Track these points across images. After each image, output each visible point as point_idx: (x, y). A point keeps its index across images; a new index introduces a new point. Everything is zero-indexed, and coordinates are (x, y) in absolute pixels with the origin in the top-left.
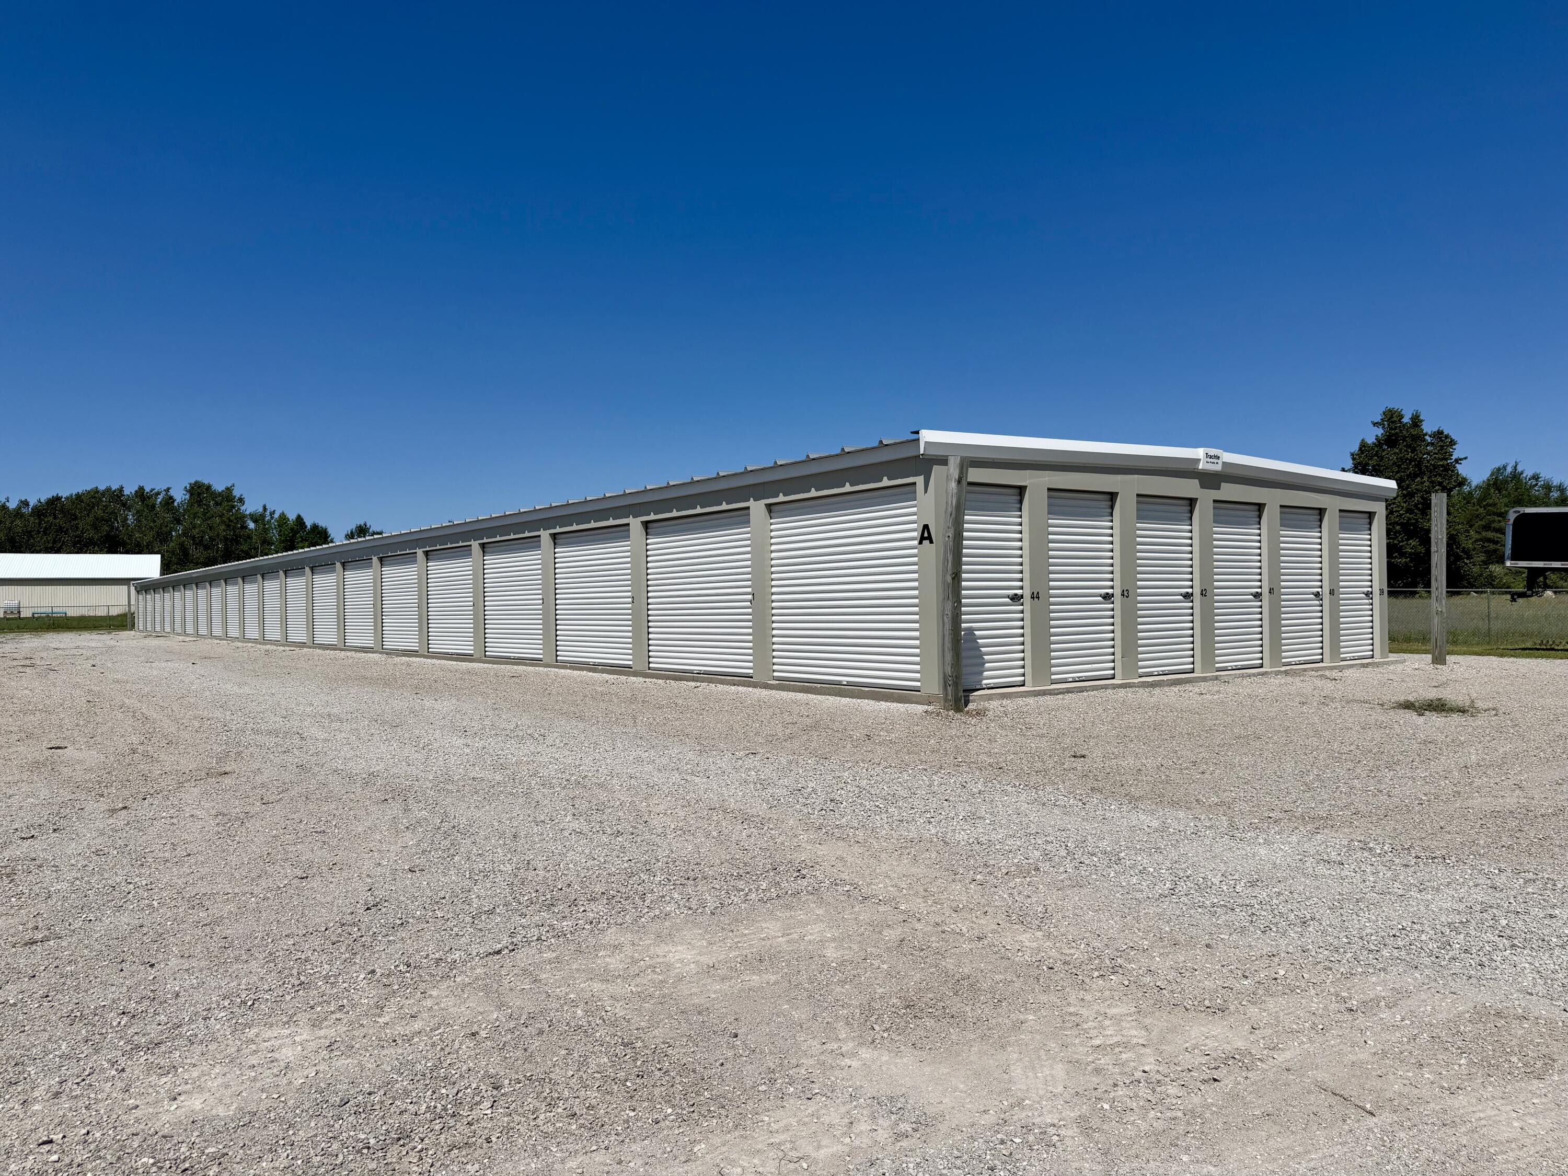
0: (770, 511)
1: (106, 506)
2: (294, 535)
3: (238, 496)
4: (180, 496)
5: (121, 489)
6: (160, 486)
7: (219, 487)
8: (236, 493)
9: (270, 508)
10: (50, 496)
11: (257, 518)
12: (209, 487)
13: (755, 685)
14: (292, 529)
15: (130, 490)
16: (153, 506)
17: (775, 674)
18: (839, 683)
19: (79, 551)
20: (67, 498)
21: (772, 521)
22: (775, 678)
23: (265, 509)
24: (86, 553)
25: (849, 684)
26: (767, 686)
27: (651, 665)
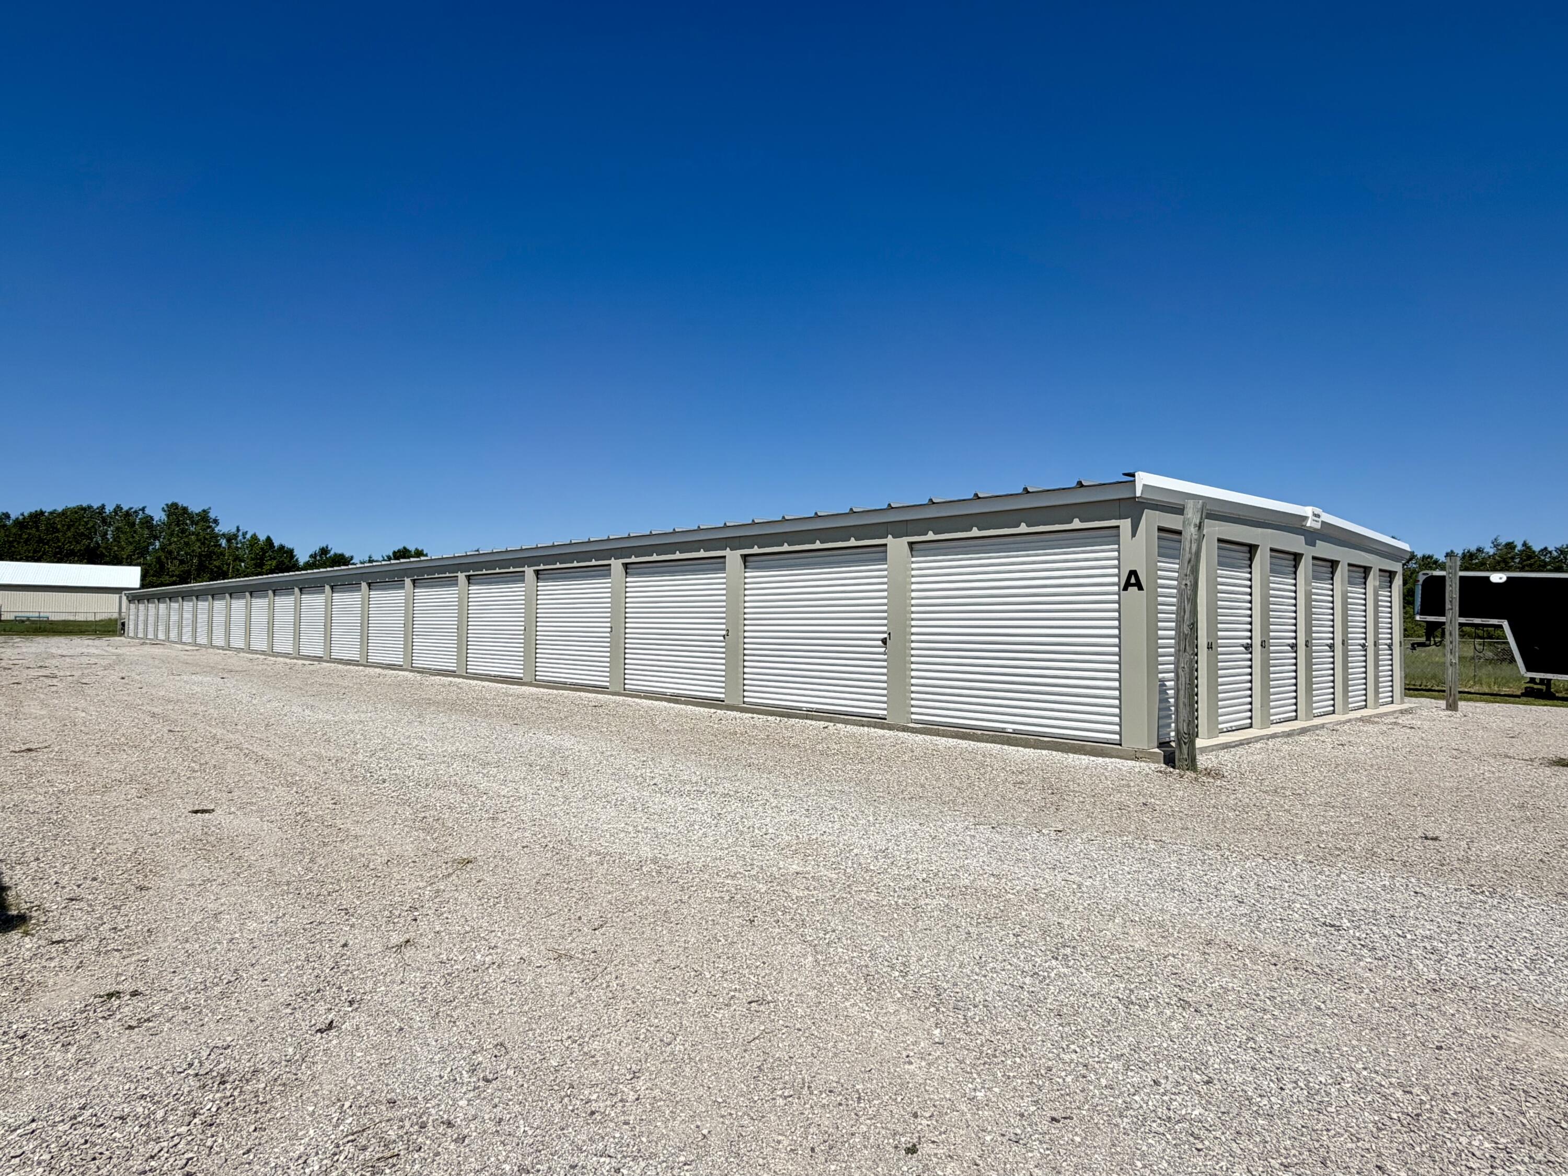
0: (911, 550)
1: (87, 523)
2: (264, 553)
3: (213, 517)
4: (159, 516)
5: (103, 507)
6: (136, 506)
7: (195, 508)
8: (212, 515)
9: (243, 529)
10: (33, 511)
11: (230, 538)
12: (185, 509)
13: (890, 728)
14: (262, 549)
15: (109, 509)
16: (134, 524)
17: (913, 717)
18: (1003, 731)
19: (60, 561)
20: (51, 513)
21: (913, 559)
22: (913, 721)
23: (238, 530)
24: (66, 562)
25: (1015, 732)
26: (905, 729)
27: (746, 699)
